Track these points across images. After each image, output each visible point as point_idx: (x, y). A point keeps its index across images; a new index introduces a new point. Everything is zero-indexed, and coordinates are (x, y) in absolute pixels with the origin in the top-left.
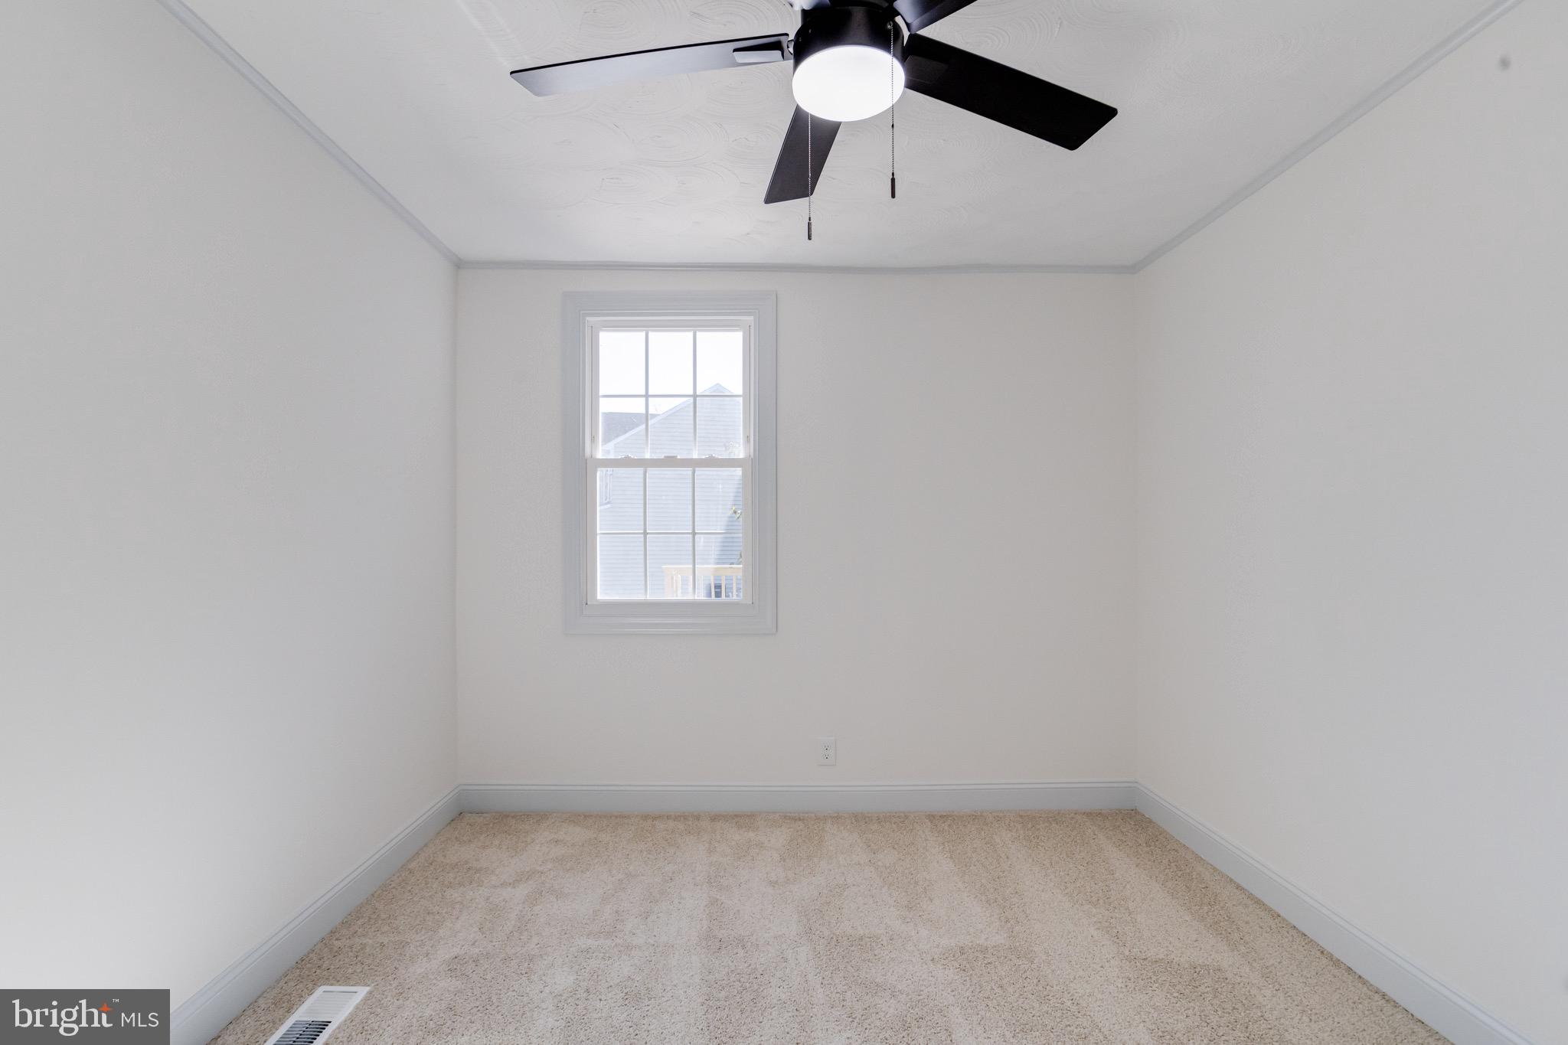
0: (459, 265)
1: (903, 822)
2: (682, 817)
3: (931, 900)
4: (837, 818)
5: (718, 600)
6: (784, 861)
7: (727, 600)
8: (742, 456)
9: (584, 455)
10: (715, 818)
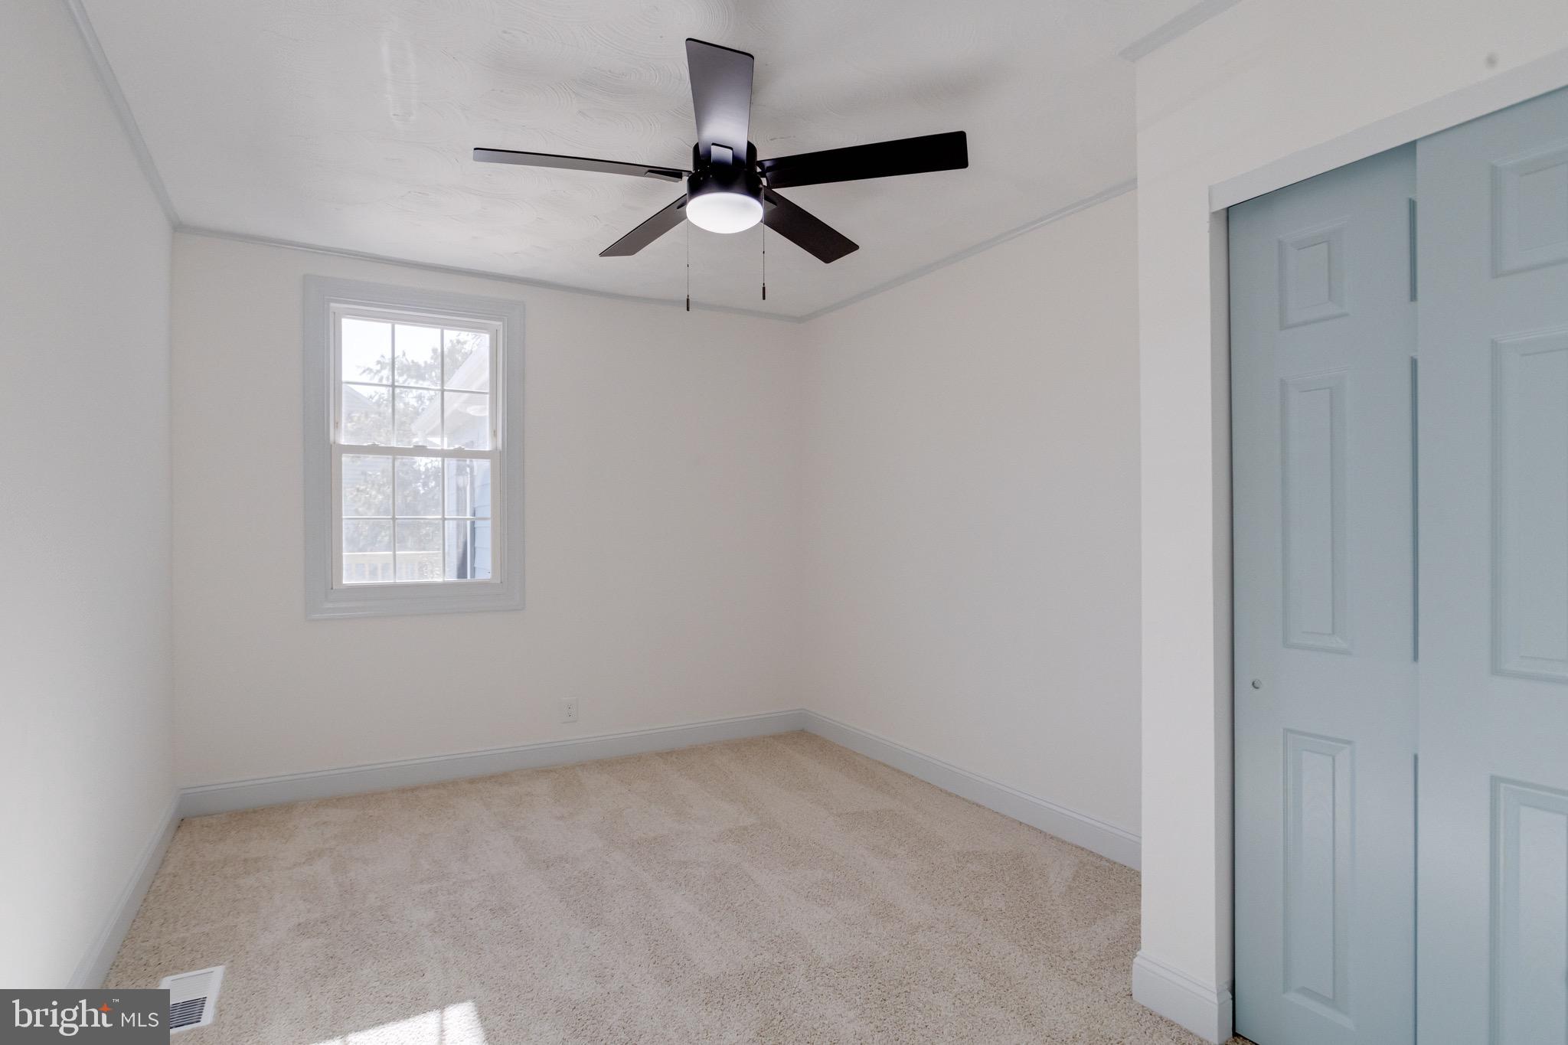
0: (179, 228)
1: (639, 761)
2: (441, 785)
3: (692, 807)
4: (583, 766)
5: (463, 580)
6: (559, 801)
7: (473, 580)
8: (488, 448)
9: (329, 439)
10: (472, 781)
